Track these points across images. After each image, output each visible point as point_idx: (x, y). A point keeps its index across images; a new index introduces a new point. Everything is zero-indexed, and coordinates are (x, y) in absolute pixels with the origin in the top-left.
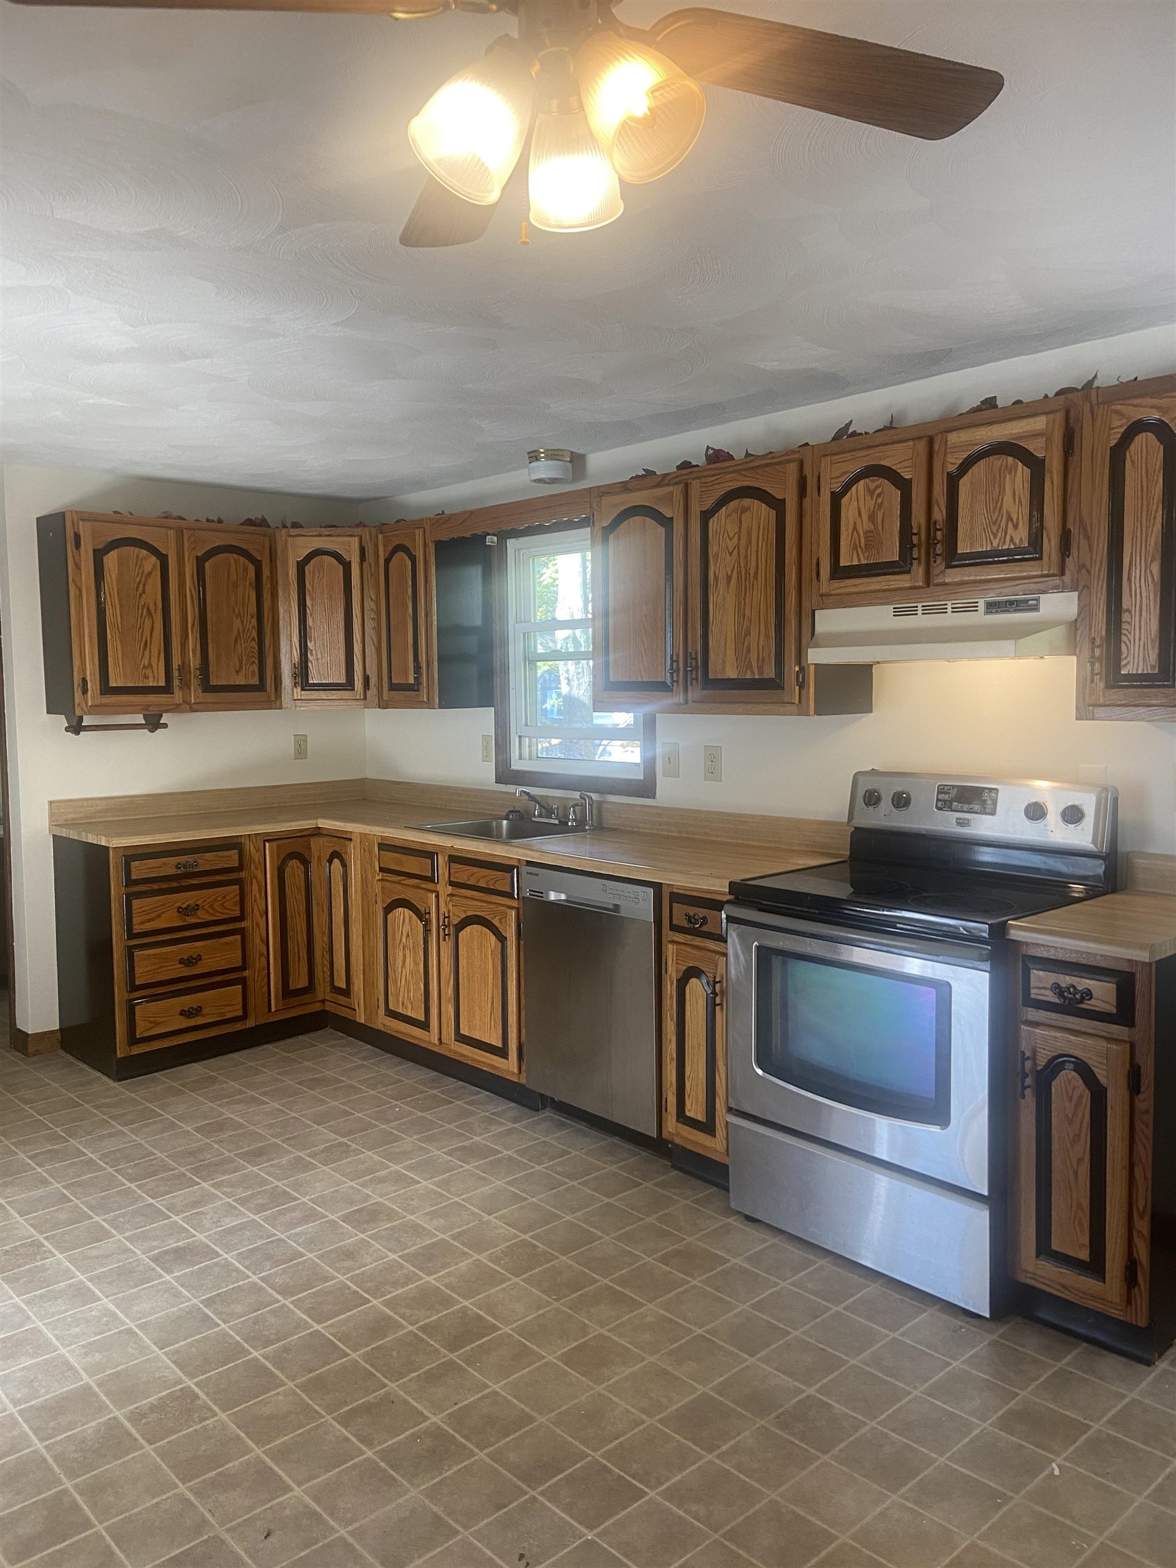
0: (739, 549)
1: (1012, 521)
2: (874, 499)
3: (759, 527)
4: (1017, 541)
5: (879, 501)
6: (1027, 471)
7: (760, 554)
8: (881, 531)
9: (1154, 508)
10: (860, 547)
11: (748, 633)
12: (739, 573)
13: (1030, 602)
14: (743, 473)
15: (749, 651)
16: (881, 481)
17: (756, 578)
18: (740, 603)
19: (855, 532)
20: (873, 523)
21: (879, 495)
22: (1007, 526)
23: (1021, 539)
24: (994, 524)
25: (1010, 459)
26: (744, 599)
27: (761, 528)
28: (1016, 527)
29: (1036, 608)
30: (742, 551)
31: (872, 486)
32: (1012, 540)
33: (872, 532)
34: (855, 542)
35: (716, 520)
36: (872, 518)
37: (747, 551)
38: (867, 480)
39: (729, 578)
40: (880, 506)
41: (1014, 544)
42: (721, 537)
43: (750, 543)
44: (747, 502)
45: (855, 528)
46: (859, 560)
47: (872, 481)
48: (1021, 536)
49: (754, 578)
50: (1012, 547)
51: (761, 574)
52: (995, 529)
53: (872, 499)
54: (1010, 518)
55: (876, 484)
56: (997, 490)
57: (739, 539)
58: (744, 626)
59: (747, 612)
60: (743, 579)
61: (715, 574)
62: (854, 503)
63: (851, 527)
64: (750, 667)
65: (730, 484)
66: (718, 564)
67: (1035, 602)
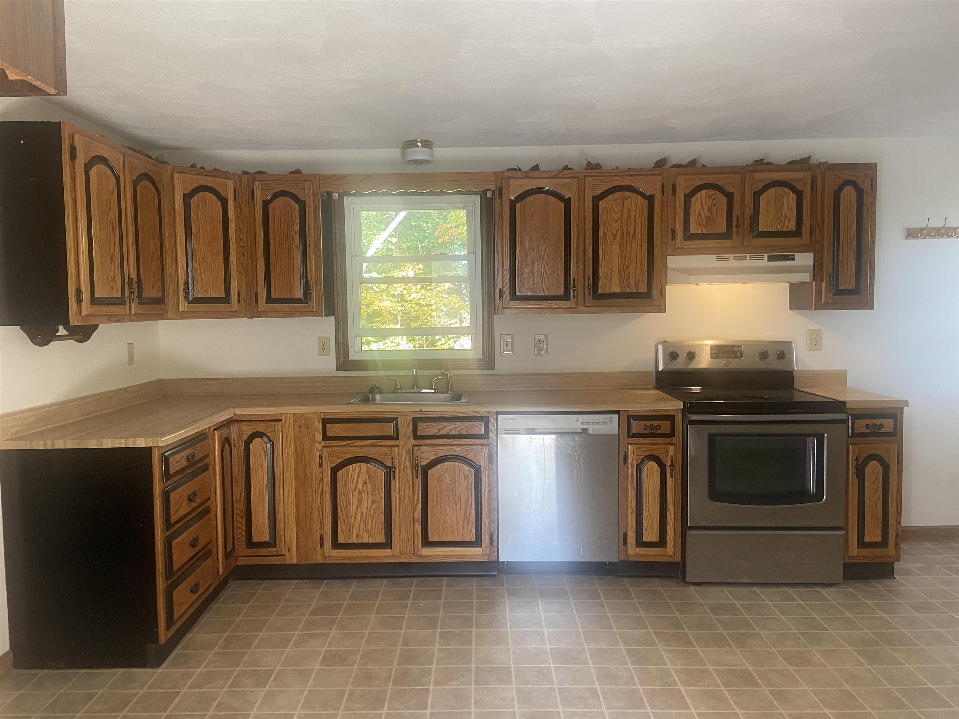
0: (622, 220)
1: (788, 218)
2: (711, 200)
3: (636, 209)
4: (790, 227)
5: (715, 201)
6: (795, 196)
7: (637, 224)
8: (715, 217)
9: (853, 219)
10: (703, 224)
11: (628, 267)
12: (622, 233)
13: (790, 257)
14: (626, 177)
15: (629, 277)
16: (715, 192)
17: (634, 236)
18: (622, 251)
19: (700, 217)
20: (711, 213)
21: (714, 199)
22: (785, 220)
23: (792, 227)
24: (779, 219)
25: (786, 190)
26: (626, 248)
27: (638, 210)
28: (789, 221)
29: (793, 259)
30: (624, 221)
31: (710, 194)
32: (787, 227)
33: (710, 217)
34: (699, 222)
35: (604, 202)
36: (710, 210)
37: (628, 221)
38: (707, 190)
39: (615, 236)
40: (715, 204)
41: (788, 229)
42: (609, 213)
43: (630, 217)
44: (627, 194)
45: (699, 214)
46: (702, 230)
47: (710, 191)
48: (792, 226)
49: (633, 236)
50: (787, 230)
51: (638, 234)
52: (779, 221)
53: (710, 200)
54: (786, 216)
55: (712, 193)
56: (780, 203)
57: (622, 214)
58: (626, 264)
59: (628, 255)
60: (625, 237)
61: (604, 232)
62: (699, 202)
63: (697, 214)
64: (629, 285)
65: (615, 182)
66: (606, 227)
67: (793, 256)
